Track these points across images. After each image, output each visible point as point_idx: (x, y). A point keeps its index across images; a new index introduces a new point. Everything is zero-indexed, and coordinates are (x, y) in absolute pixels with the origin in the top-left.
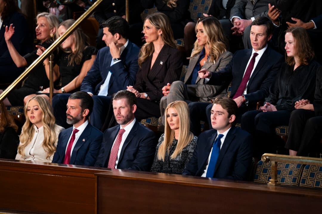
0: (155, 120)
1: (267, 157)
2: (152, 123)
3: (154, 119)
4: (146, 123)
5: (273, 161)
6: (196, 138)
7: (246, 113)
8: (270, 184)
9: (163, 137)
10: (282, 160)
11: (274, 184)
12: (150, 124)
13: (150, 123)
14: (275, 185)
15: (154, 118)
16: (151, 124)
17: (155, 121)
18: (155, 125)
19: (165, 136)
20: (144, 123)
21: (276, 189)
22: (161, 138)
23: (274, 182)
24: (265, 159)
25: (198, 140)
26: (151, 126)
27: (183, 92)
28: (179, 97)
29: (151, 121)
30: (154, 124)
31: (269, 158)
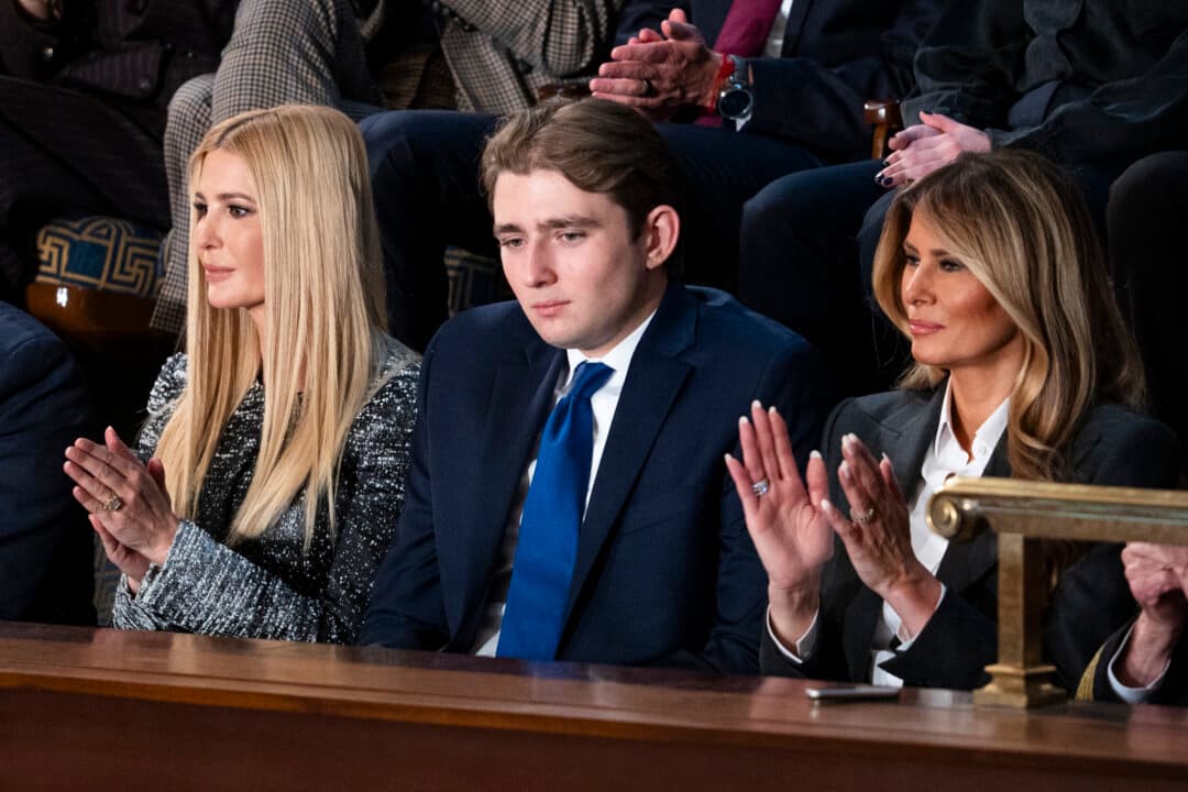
0: (138, 250)
1: (967, 505)
2: (116, 276)
3: (128, 245)
4: (70, 275)
5: (1011, 529)
6: (415, 369)
7: (777, 182)
8: (990, 694)
9: (179, 373)
10: (1079, 522)
11: (1021, 701)
12: (102, 283)
13: (98, 276)
14: (1031, 706)
15: (124, 239)
16: (110, 279)
17: (136, 256)
18: (136, 290)
19: (189, 368)
20: (57, 276)
21: (1034, 731)
22: (159, 383)
23: (1020, 683)
24: (954, 515)
25: (425, 380)
26: (106, 292)
27: (330, 48)
28: (305, 83)
29: (104, 257)
30: (131, 279)
31: (980, 509)
